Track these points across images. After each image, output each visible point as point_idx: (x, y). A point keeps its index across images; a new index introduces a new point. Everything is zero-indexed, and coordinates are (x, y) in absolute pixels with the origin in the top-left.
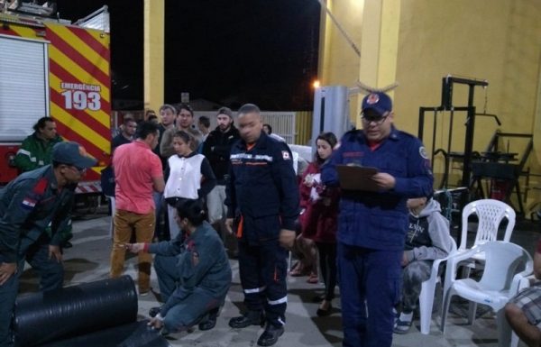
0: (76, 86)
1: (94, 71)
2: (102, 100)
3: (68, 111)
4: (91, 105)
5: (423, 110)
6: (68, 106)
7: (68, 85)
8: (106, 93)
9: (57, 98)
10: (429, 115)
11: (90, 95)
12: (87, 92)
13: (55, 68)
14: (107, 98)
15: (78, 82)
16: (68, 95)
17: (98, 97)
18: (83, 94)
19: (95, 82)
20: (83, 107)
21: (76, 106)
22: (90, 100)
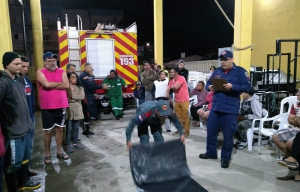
0: (125, 56)
1: (131, 49)
2: (134, 61)
3: (122, 66)
4: (130, 63)
5: (269, 56)
6: (122, 64)
7: (122, 56)
8: (136, 58)
9: (118, 61)
10: (271, 58)
11: (130, 59)
12: (129, 58)
13: (117, 50)
14: (136, 59)
15: (125, 54)
16: (121, 59)
17: (133, 59)
18: (127, 59)
19: (132, 53)
20: (127, 64)
21: (125, 64)
22: (130, 61)
